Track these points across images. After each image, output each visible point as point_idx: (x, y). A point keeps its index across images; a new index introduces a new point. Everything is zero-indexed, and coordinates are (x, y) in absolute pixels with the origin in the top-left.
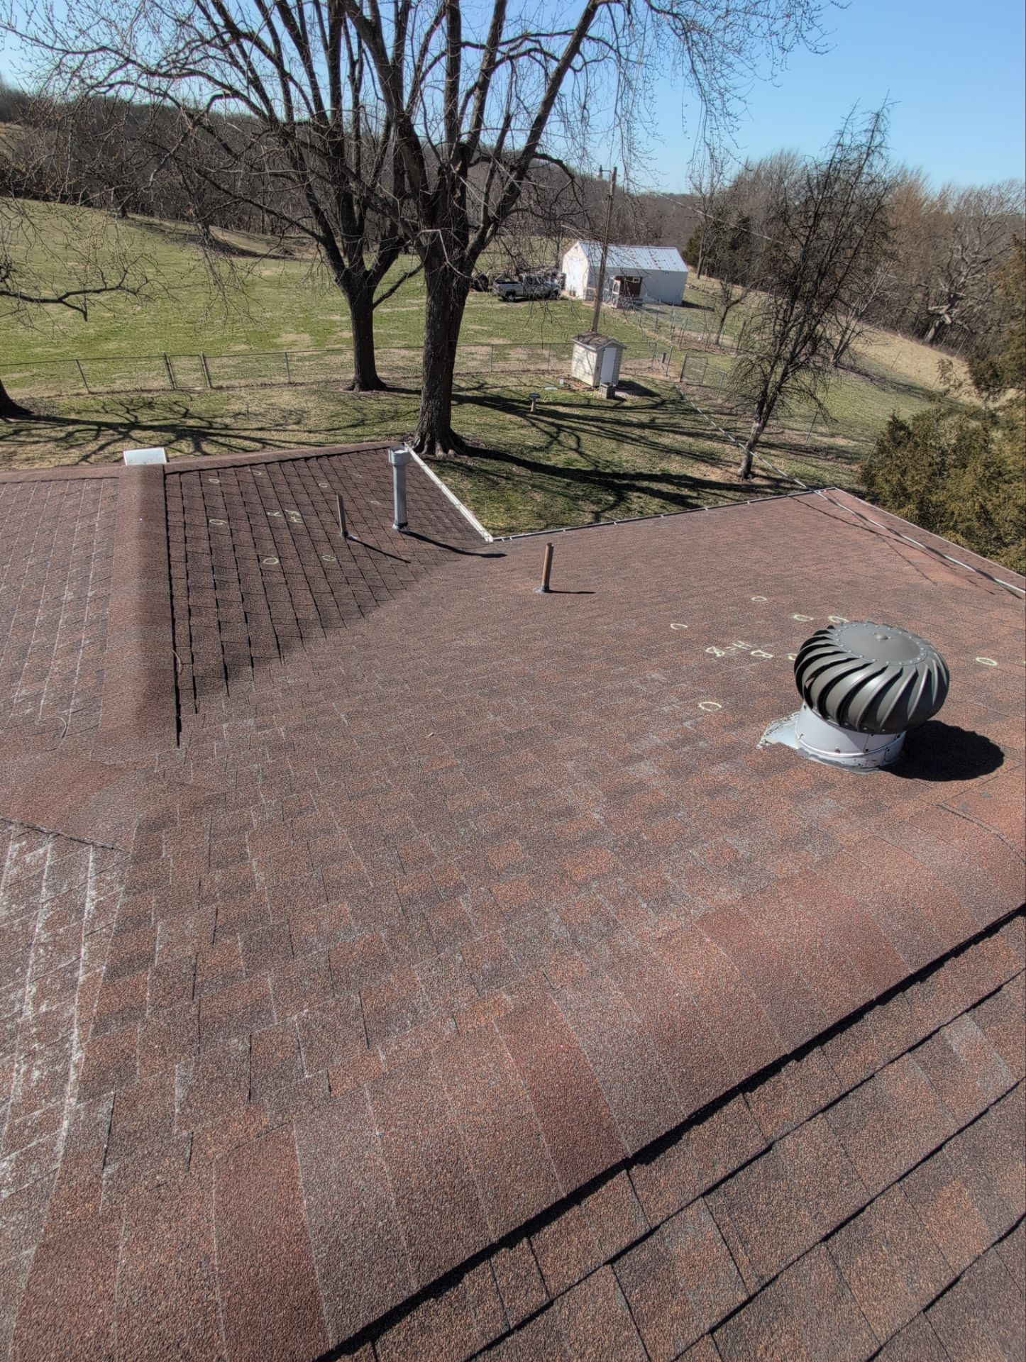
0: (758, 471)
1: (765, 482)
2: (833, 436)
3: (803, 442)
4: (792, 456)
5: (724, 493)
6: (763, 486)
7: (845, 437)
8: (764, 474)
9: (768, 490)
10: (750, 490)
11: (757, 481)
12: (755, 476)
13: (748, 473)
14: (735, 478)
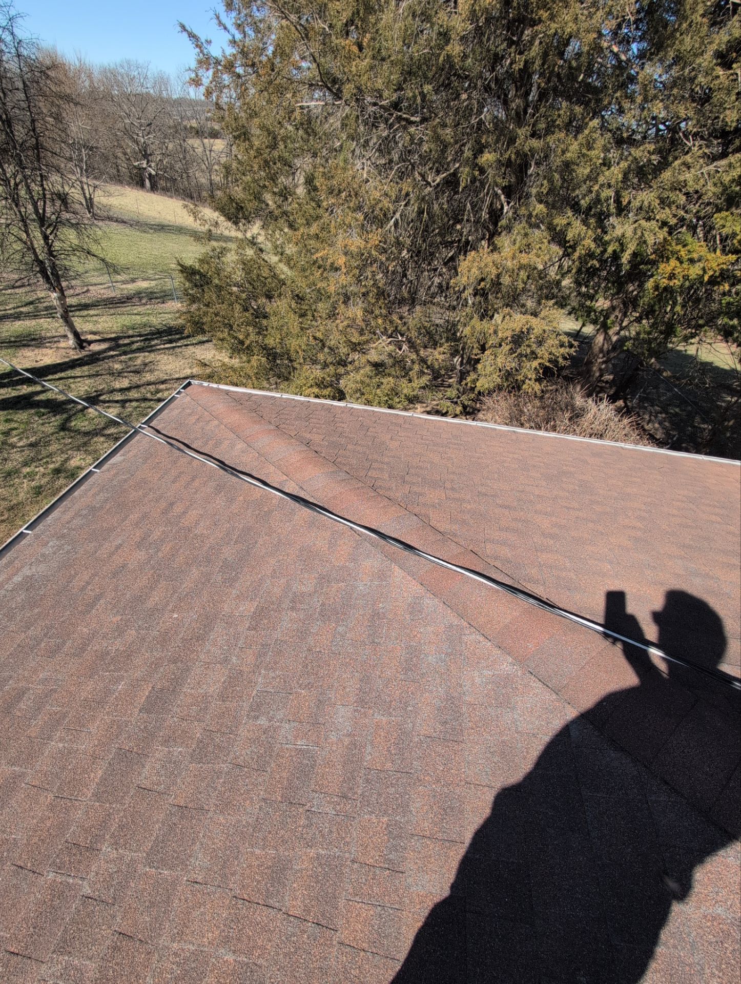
0: (90, 337)
1: (104, 346)
2: (133, 281)
3: (113, 295)
4: (112, 311)
5: (70, 373)
6: (105, 351)
7: (144, 280)
8: (97, 337)
9: (112, 353)
10: (94, 358)
11: (95, 347)
12: (90, 343)
13: (81, 343)
14: (72, 352)
